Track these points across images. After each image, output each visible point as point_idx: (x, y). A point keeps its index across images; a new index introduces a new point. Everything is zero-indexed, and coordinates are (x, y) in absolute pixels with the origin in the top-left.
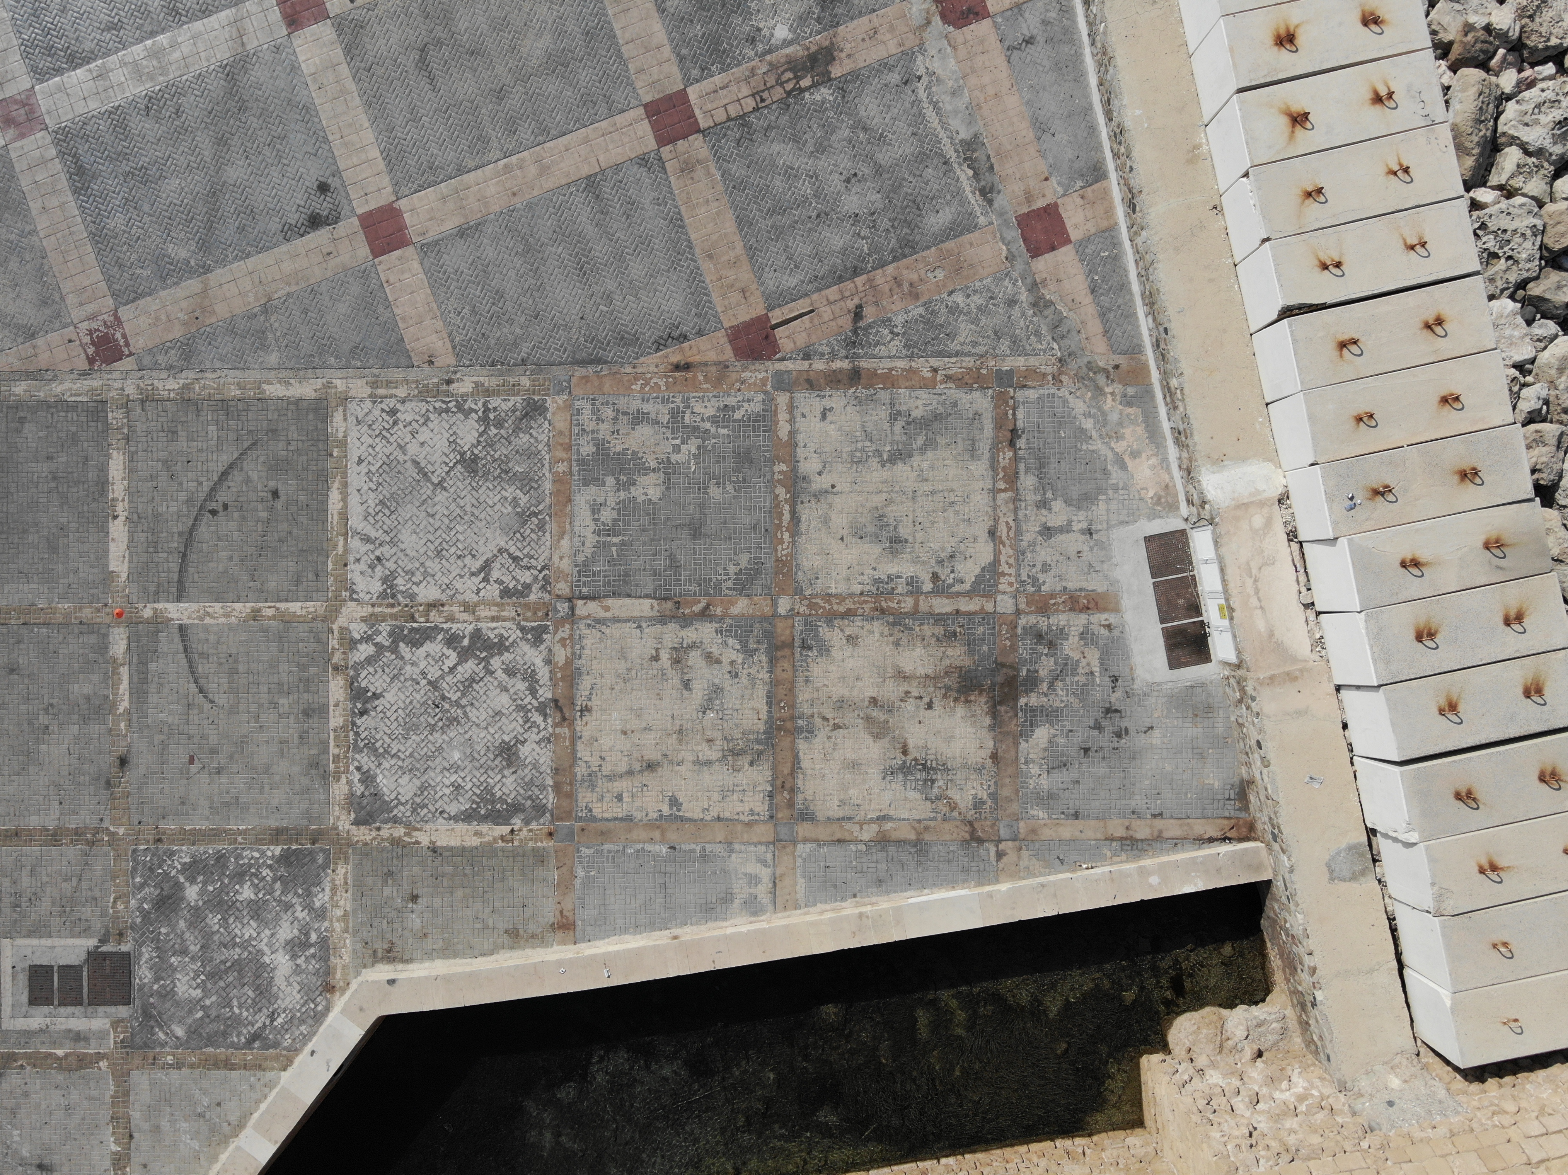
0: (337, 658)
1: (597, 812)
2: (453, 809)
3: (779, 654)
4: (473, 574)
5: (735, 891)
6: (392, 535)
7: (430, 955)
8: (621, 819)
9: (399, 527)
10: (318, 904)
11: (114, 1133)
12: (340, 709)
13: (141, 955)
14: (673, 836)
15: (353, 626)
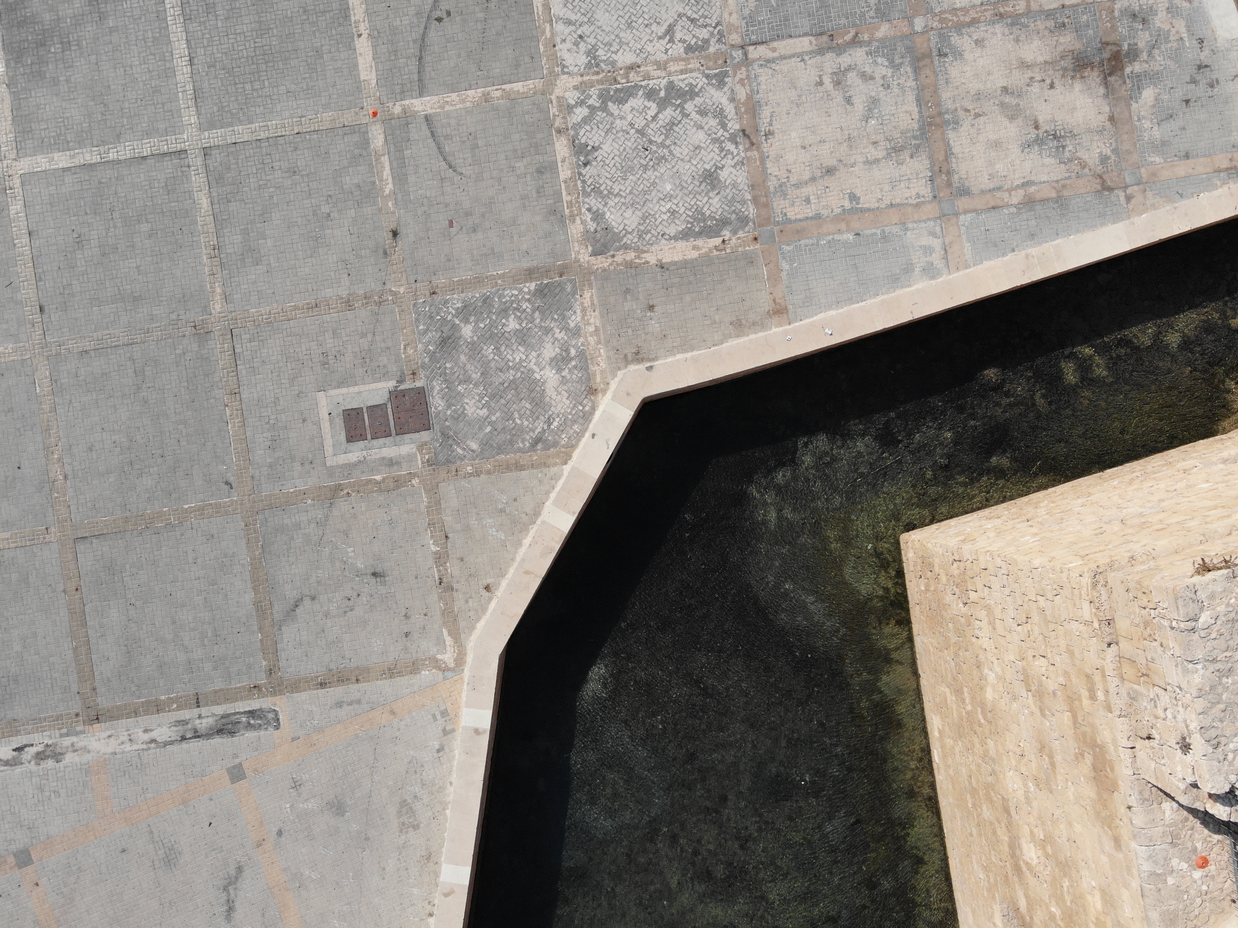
0: (558, 123)
1: (791, 215)
2: (672, 230)
3: (921, 64)
4: (660, 38)
5: (914, 261)
6: (589, 16)
7: (672, 351)
8: (811, 218)
9: (594, 9)
10: (572, 325)
11: (432, 537)
12: (567, 163)
13: (432, 388)
14: (856, 225)
15: (567, 95)
